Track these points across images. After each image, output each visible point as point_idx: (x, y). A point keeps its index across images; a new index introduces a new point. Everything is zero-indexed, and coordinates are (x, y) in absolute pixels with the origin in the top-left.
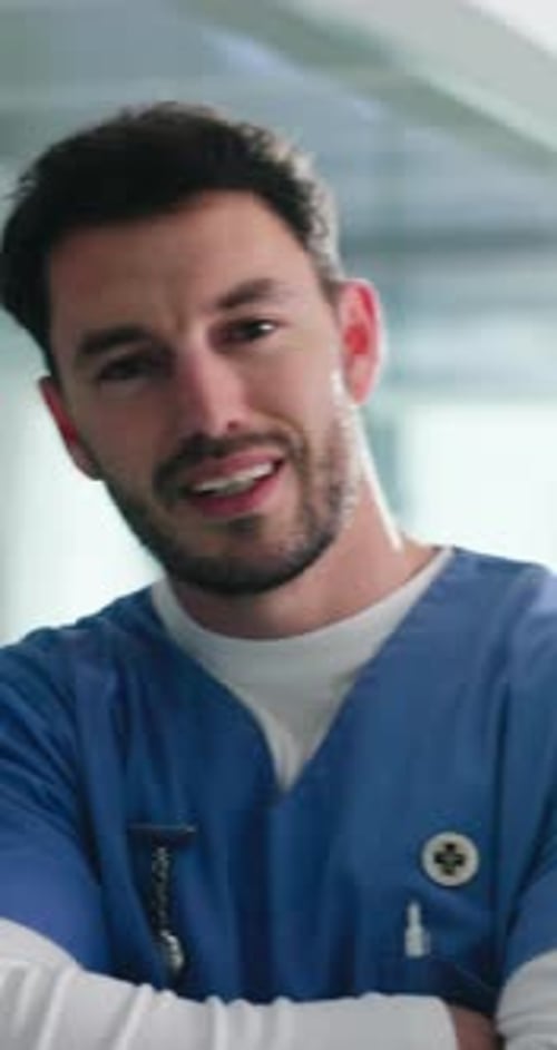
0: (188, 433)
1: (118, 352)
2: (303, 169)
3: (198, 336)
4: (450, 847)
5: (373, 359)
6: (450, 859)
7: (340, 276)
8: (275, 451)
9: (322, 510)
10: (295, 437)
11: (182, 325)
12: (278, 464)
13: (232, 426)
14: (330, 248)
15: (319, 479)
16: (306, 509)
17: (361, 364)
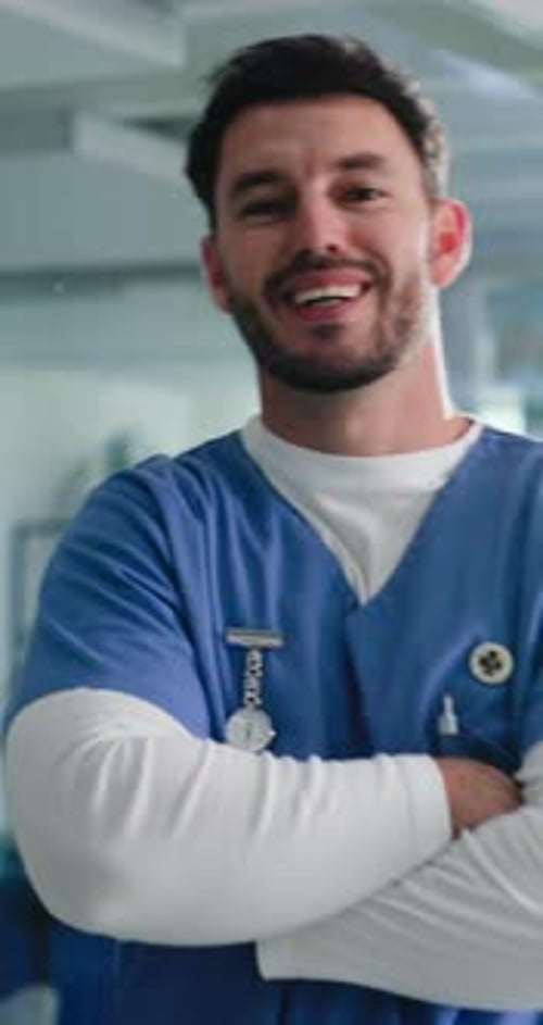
0: (298, 248)
1: (262, 192)
2: (427, 106)
3: (320, 185)
4: (493, 654)
5: (456, 260)
6: (492, 663)
7: (443, 194)
8: (364, 276)
9: (390, 335)
10: (382, 271)
11: (310, 172)
12: (365, 287)
13: (332, 248)
14: (442, 172)
15: (393, 307)
16: (378, 329)
17: (446, 259)
